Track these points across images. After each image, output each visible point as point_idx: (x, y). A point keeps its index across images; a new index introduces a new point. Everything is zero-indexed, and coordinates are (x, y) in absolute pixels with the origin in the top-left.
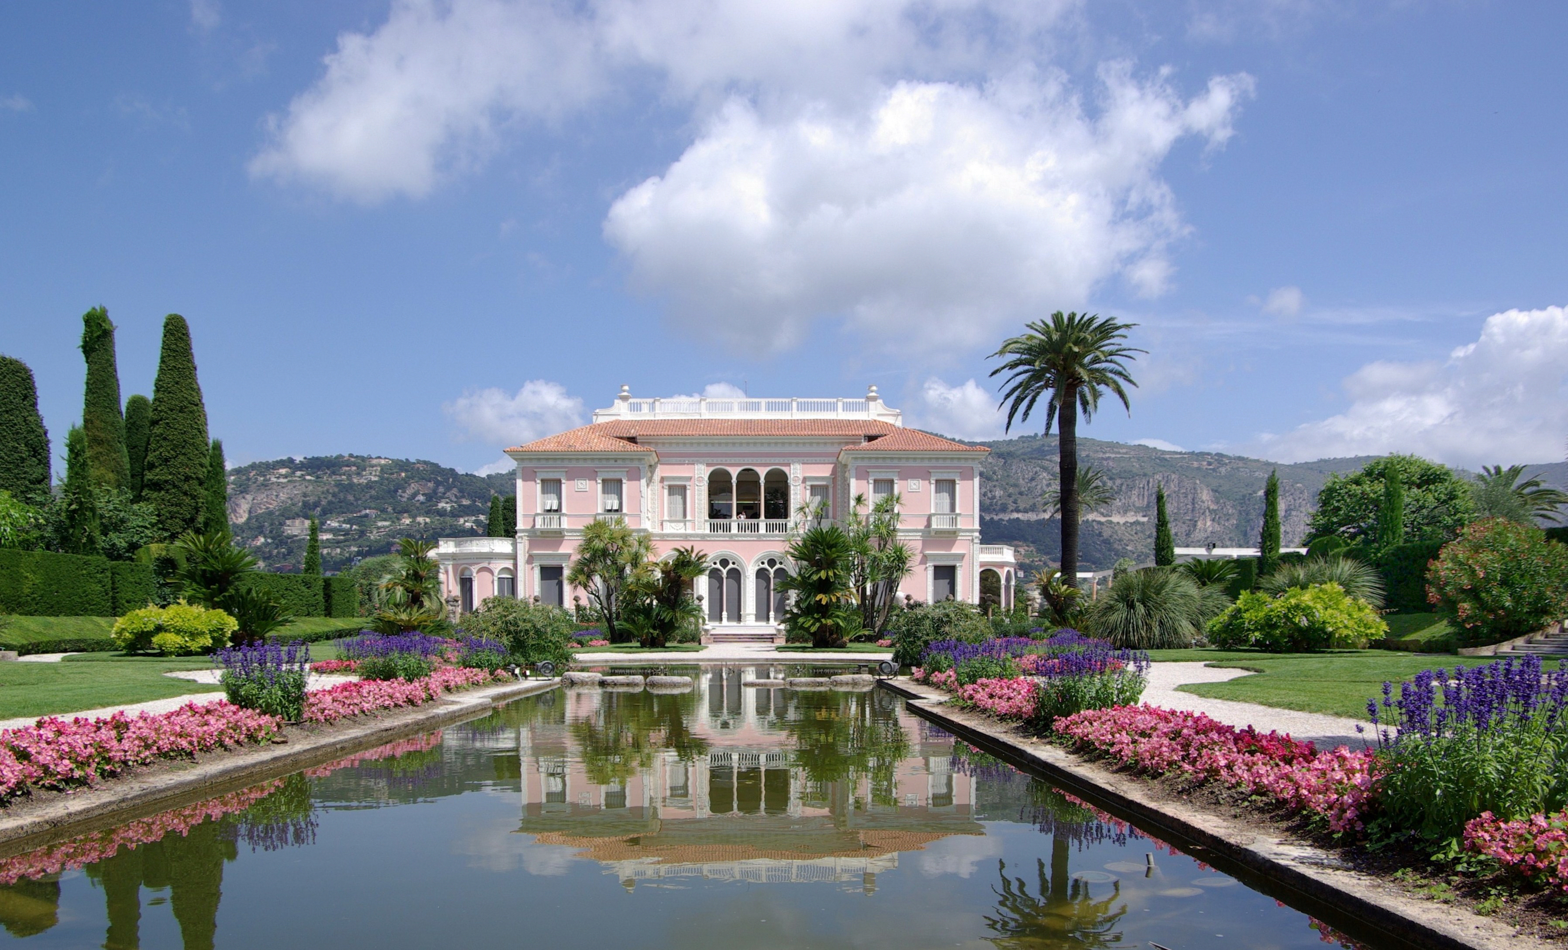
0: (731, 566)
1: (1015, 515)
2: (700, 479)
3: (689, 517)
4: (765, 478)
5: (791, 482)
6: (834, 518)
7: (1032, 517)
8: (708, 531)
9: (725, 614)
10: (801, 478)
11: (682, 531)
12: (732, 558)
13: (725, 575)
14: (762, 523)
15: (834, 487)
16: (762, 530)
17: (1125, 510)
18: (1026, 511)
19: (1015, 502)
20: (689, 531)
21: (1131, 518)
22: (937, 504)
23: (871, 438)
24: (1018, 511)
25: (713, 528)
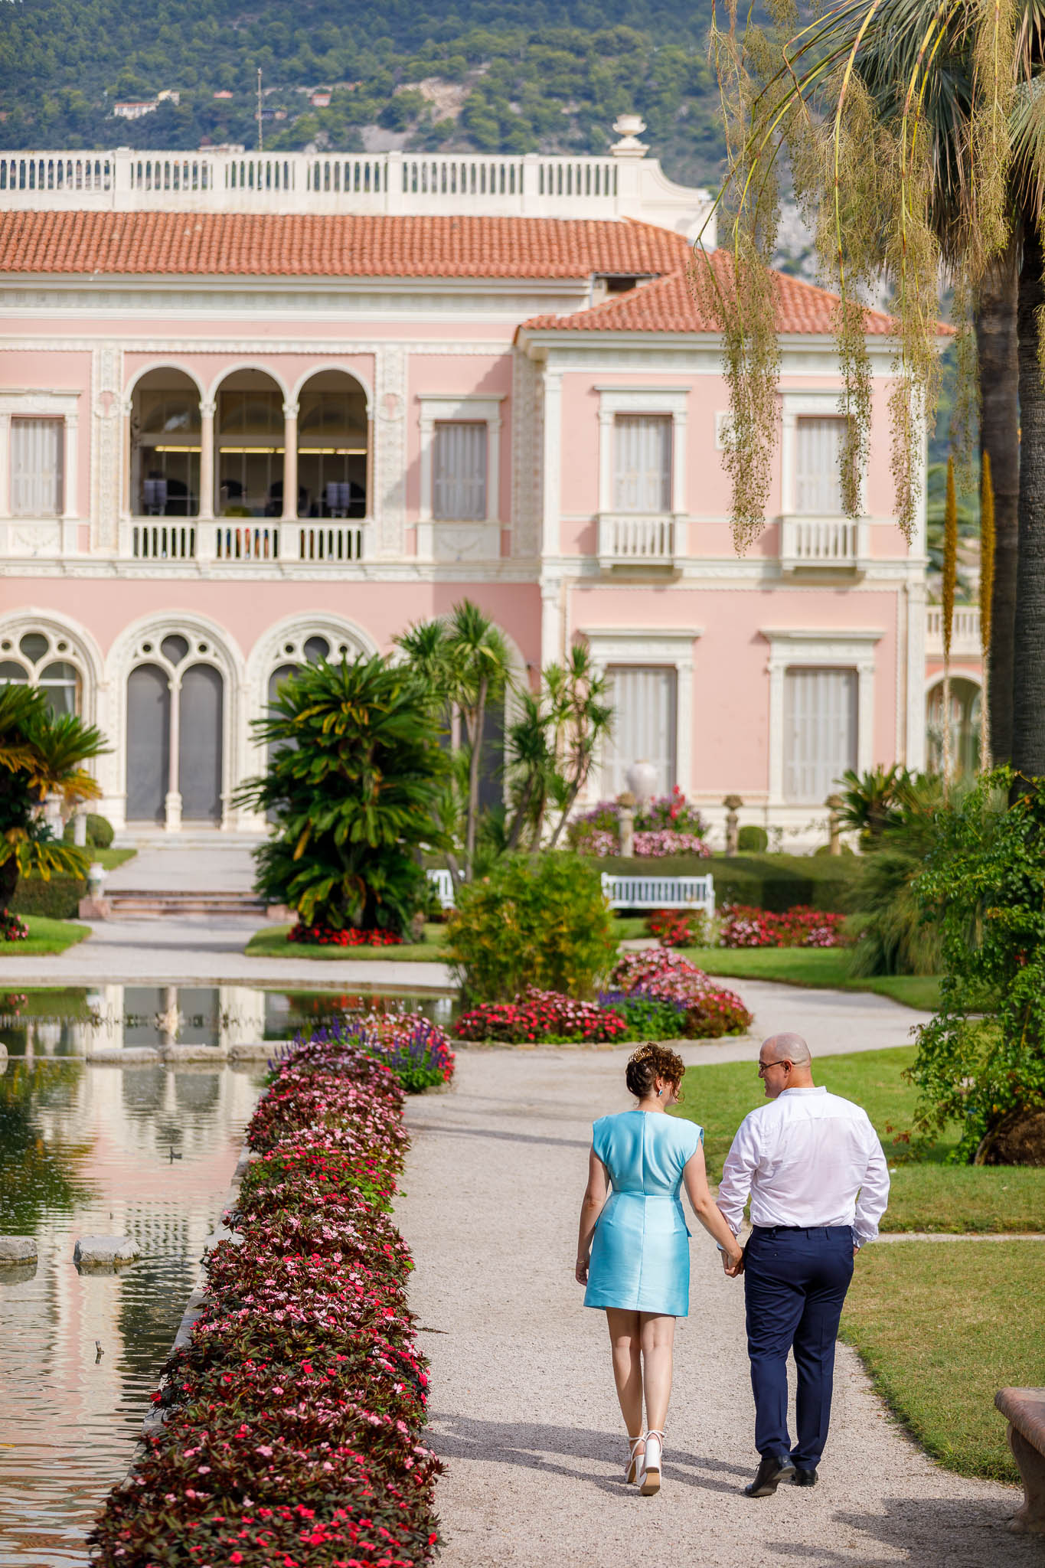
0: (194, 656)
2: (107, 398)
3: (71, 510)
4: (302, 397)
5: (375, 408)
6: (504, 515)
8: (127, 552)
9: (174, 800)
10: (405, 397)
11: (51, 551)
12: (198, 629)
13: (175, 686)
14: (291, 527)
15: (504, 426)
16: (289, 549)
20: (72, 552)
22: (800, 486)
23: (619, 284)
25: (145, 544)
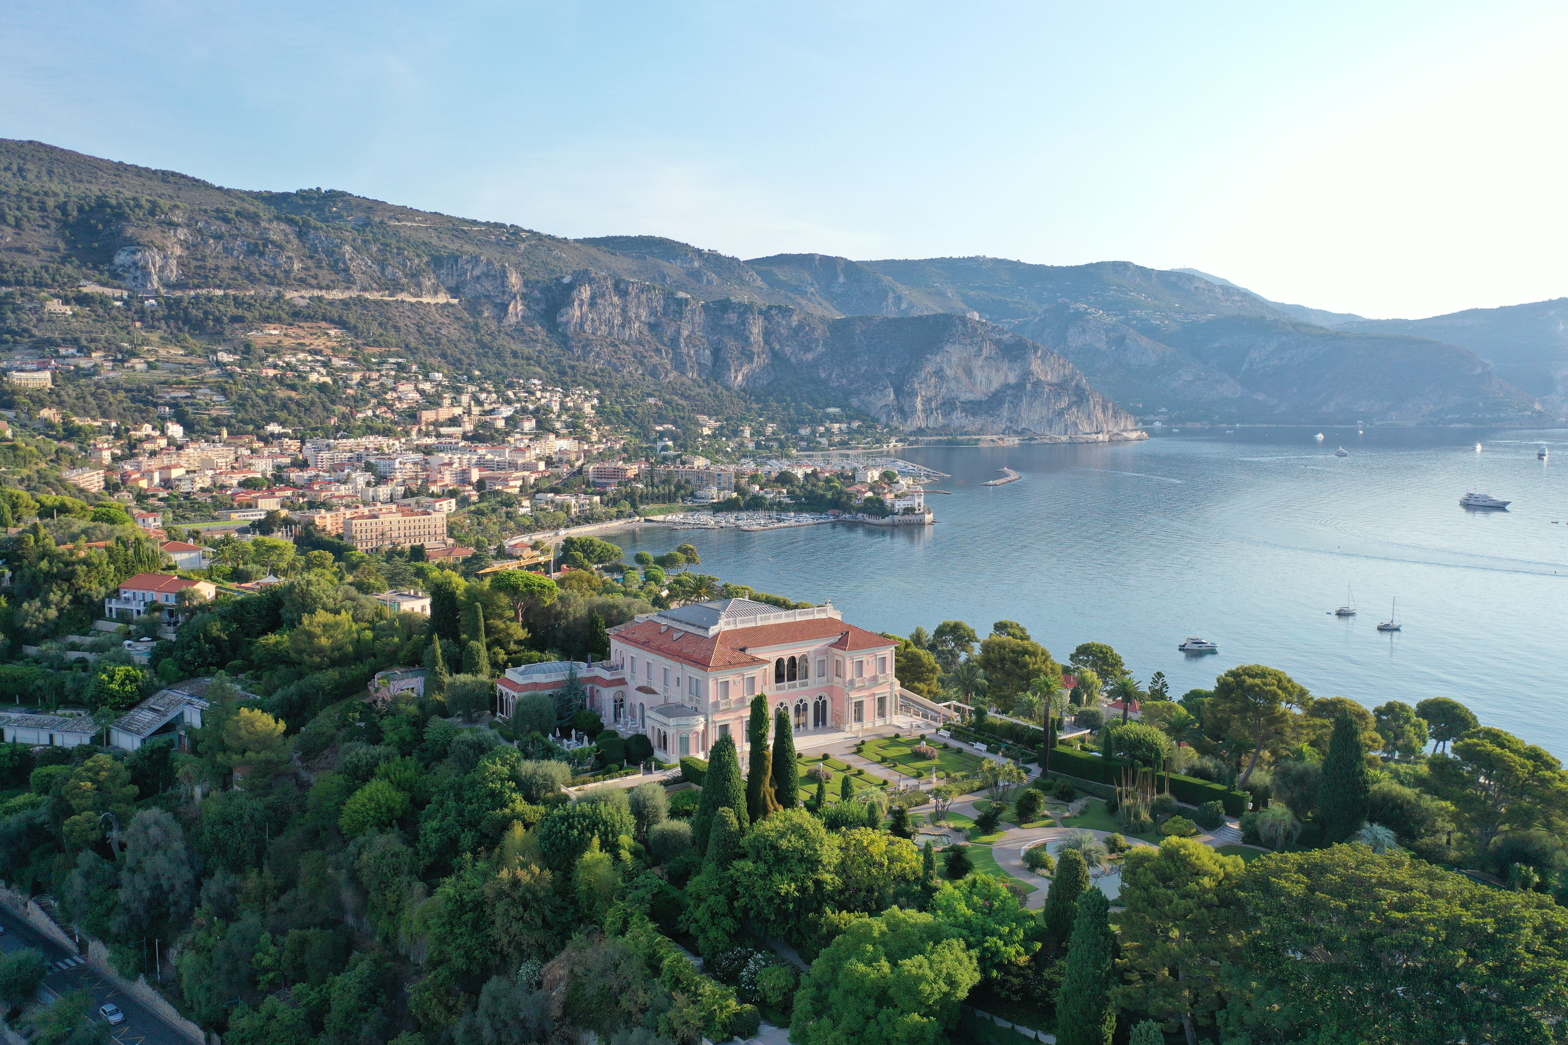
1: (316, 293)
7: (336, 295)
17: (434, 292)
18: (328, 288)
19: (317, 277)
21: (441, 299)
24: (321, 288)
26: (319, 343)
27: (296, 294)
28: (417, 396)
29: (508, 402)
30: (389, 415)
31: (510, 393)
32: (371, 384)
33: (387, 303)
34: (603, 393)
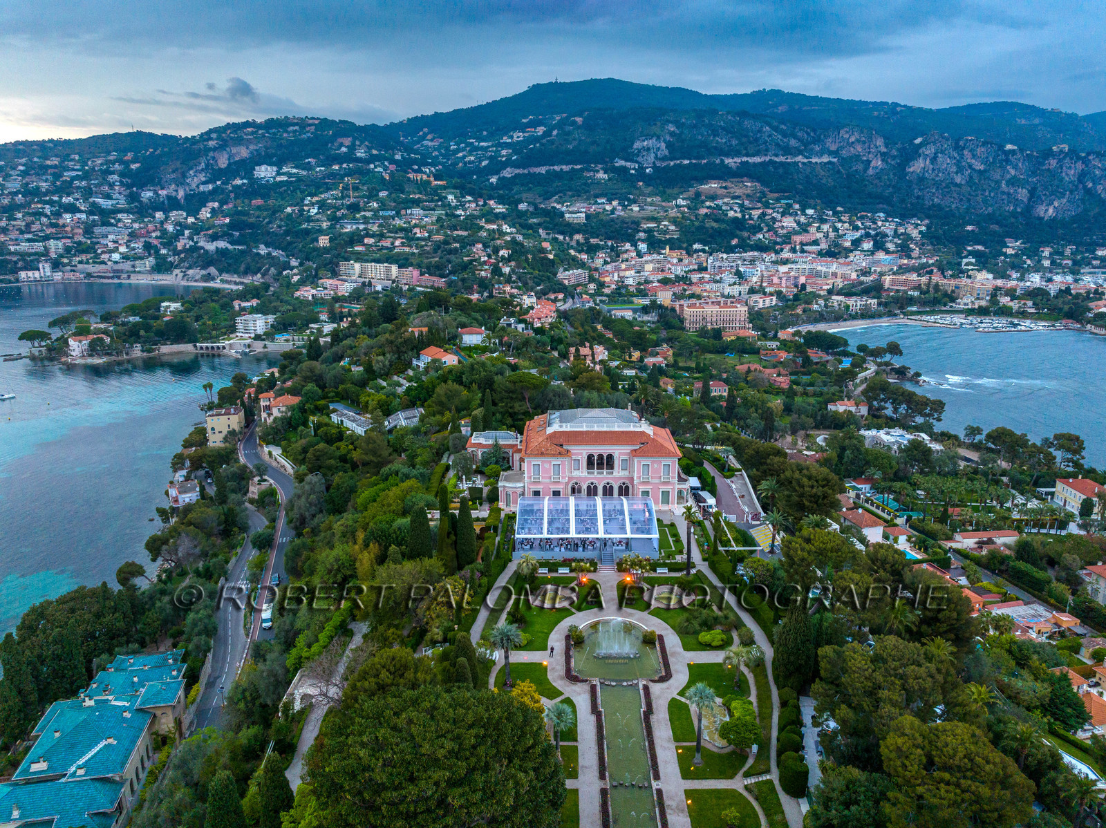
1: (745, 159)
7: (757, 160)
17: (821, 154)
18: (752, 155)
19: (746, 149)
21: (825, 159)
24: (747, 155)
26: (738, 192)
27: (730, 160)
28: (795, 225)
29: (856, 228)
30: (774, 238)
31: (859, 224)
32: (767, 217)
33: (789, 163)
34: (931, 223)
